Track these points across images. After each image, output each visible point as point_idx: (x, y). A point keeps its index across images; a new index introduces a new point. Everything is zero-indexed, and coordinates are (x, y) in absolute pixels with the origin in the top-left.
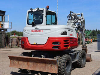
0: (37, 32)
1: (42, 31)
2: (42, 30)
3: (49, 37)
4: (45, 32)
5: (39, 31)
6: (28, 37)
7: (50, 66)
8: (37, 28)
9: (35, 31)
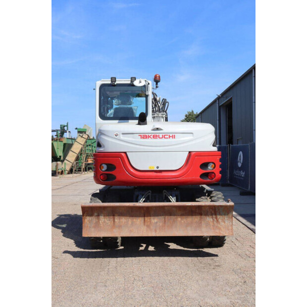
0: (158, 140)
1: (174, 137)
2: (171, 135)
3: (190, 152)
4: (182, 139)
5: (164, 137)
6: (127, 153)
7: (212, 220)
8: (157, 129)
9: (152, 137)
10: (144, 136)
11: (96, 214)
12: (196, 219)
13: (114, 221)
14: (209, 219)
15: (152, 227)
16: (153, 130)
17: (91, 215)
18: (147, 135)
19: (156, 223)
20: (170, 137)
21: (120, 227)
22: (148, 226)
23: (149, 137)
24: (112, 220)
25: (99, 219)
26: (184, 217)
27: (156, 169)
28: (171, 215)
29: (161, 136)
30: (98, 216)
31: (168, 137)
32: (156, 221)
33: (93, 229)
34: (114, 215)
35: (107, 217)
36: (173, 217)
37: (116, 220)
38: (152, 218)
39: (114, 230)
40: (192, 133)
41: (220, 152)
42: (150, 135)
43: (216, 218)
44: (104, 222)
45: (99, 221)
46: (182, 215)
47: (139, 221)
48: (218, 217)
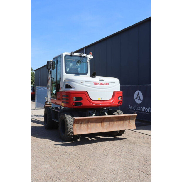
1: (108, 84)
3: (114, 91)
4: (111, 85)
5: (104, 84)
6: (88, 92)
7: (128, 122)
8: (102, 80)
9: (99, 84)
10: (96, 83)
11: (80, 123)
12: (122, 122)
13: (88, 126)
14: (127, 122)
15: (104, 127)
16: (100, 80)
17: (78, 123)
18: (97, 83)
19: (106, 125)
20: (107, 84)
21: (91, 128)
22: (103, 127)
23: (98, 84)
24: (87, 125)
25: (81, 125)
26: (117, 122)
27: (101, 100)
28: (112, 121)
29: (103, 84)
30: (81, 123)
31: (106, 84)
32: (106, 124)
33: (78, 131)
34: (88, 123)
35: (85, 124)
36: (113, 122)
37: (89, 125)
38: (104, 123)
39: (88, 130)
40: (114, 83)
41: (122, 92)
42: (98, 83)
43: (129, 121)
44: (84, 126)
45: (81, 126)
46: (117, 121)
47: (99, 125)
48: (130, 121)
